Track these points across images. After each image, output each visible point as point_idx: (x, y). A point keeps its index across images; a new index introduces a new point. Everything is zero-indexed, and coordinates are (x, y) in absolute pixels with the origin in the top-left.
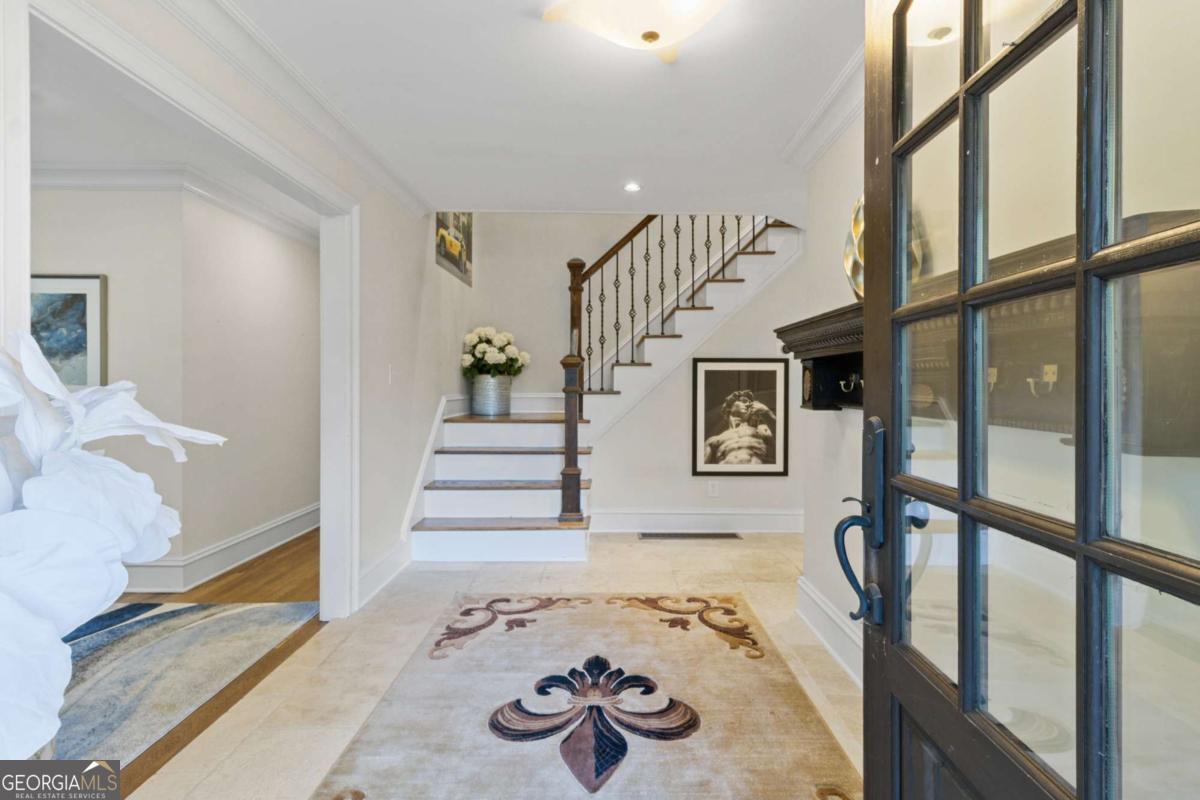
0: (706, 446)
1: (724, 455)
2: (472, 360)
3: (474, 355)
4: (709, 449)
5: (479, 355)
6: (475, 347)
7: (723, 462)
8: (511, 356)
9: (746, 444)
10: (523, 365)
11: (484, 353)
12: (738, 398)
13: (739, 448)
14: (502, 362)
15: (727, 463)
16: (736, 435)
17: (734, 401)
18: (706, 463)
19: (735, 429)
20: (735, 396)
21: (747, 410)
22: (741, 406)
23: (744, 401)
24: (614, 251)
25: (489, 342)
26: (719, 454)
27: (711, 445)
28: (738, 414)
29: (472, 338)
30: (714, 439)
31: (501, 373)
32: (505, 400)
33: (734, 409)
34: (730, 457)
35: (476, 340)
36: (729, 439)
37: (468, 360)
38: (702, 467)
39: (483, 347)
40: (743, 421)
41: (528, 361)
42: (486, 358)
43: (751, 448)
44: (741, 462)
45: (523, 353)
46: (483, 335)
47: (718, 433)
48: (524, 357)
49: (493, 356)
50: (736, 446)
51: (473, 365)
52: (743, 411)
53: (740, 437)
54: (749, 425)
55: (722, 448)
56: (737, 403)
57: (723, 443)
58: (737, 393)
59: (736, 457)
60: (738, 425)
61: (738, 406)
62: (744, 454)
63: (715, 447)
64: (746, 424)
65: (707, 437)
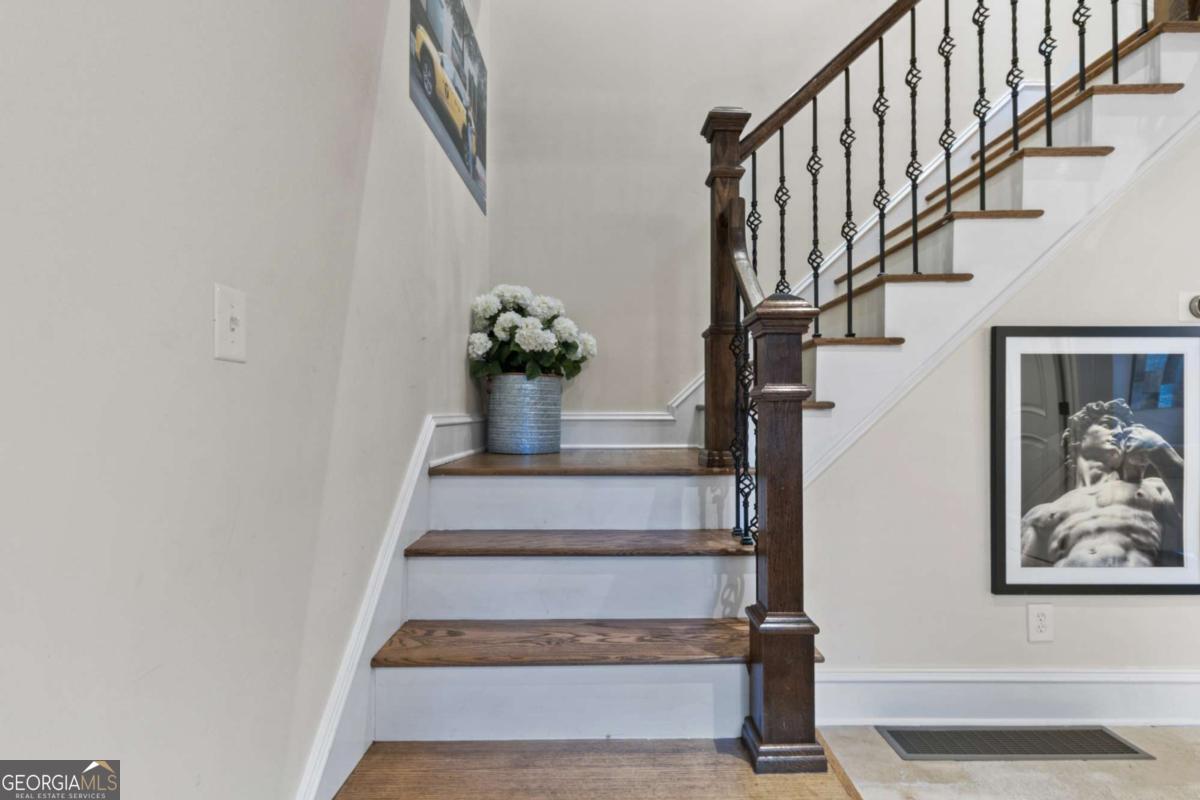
0: (1024, 526)
1: (1065, 545)
2: (489, 344)
3: (491, 335)
4: (1031, 533)
5: (502, 335)
6: (493, 319)
7: (1063, 562)
8: (565, 336)
9: (1117, 522)
10: (584, 359)
11: (513, 330)
12: (1094, 417)
13: (1100, 530)
14: (547, 349)
15: (1073, 564)
16: (1092, 501)
17: (1089, 424)
18: (1025, 564)
19: (1090, 488)
20: (1090, 410)
21: (1117, 444)
22: (1103, 434)
23: (1111, 425)
24: (808, 94)
25: (521, 310)
26: (1055, 544)
27: (1035, 524)
28: (1095, 453)
29: (489, 302)
30: (1042, 511)
31: (546, 371)
32: (552, 425)
33: (1087, 442)
34: (1080, 551)
35: (496, 305)
36: (1076, 511)
37: (482, 344)
38: (1017, 572)
39: (509, 318)
40: (1109, 469)
41: (594, 350)
42: (517, 339)
43: (1126, 530)
44: (1104, 562)
45: (585, 336)
46: (508, 296)
47: (1051, 499)
48: (587, 342)
49: (532, 336)
50: (1092, 525)
51: (489, 357)
52: (1108, 446)
53: (1101, 506)
54: (1121, 478)
55: (1061, 530)
56: (1095, 428)
57: (1062, 518)
58: (1093, 405)
59: (1093, 551)
60: (1095, 479)
61: (1095, 435)
62: (1110, 545)
63: (1044, 529)
64: (1115, 475)
65: (1027, 505)
